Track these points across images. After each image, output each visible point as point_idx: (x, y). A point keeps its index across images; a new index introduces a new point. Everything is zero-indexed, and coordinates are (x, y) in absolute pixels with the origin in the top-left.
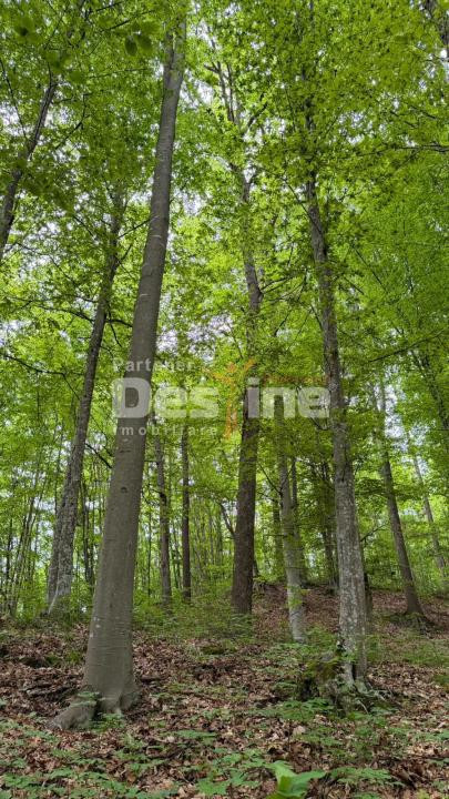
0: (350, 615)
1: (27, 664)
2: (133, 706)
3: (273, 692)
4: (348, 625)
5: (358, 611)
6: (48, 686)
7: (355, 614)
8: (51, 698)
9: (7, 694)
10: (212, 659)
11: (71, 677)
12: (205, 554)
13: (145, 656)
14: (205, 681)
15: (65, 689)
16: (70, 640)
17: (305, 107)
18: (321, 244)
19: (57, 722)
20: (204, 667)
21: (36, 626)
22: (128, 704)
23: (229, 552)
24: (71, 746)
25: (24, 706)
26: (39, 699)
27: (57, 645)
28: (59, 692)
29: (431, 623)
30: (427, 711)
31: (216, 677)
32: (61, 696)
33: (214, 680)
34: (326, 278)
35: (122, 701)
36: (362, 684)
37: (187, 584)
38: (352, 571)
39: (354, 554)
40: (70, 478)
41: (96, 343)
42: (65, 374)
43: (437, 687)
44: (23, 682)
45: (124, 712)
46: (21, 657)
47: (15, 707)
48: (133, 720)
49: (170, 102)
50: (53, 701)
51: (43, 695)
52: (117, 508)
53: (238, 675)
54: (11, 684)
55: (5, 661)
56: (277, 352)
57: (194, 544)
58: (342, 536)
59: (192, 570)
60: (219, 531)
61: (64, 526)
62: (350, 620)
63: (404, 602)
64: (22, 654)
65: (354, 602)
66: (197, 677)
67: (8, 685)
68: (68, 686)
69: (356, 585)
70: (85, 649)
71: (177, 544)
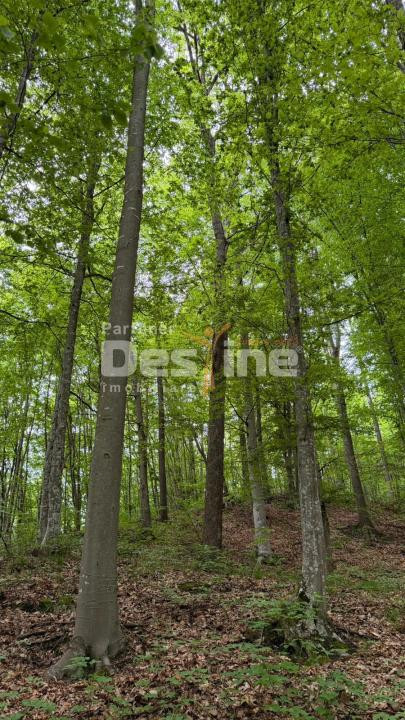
0: (311, 564)
1: (23, 610)
2: (120, 654)
3: (243, 633)
4: (310, 574)
5: (319, 561)
6: (43, 634)
7: (316, 564)
8: (46, 646)
9: (7, 643)
10: (189, 598)
11: (64, 624)
12: (179, 470)
13: (128, 595)
14: (182, 622)
15: (59, 637)
16: (61, 581)
17: (268, 79)
18: (284, 214)
19: (51, 672)
20: (182, 607)
21: (30, 567)
22: (115, 652)
23: (201, 469)
24: (65, 700)
25: (22, 655)
26: (36, 648)
27: (49, 587)
28: (53, 640)
29: (379, 534)
30: (379, 655)
31: (193, 617)
32: (55, 644)
33: (191, 622)
34: (290, 253)
35: (109, 649)
36: (323, 627)
37: (164, 503)
38: (313, 524)
39: (315, 508)
40: (57, 425)
41: (77, 296)
42: (48, 322)
43: (388, 624)
44: (21, 630)
45: (111, 660)
46: (18, 602)
47: (14, 657)
48: (120, 668)
49: (141, 74)
50: (48, 649)
51: (38, 644)
52: (100, 474)
53: (213, 614)
54: (10, 633)
55: (4, 607)
56: (242, 299)
57: (170, 463)
58: (304, 492)
59: (168, 486)
60: (192, 452)
61: (53, 469)
62: (311, 569)
63: (356, 514)
64: (18, 599)
65: (315, 553)
66: (176, 618)
67: (7, 633)
68: (61, 634)
69: (317, 536)
70: (76, 592)
71: (154, 461)
